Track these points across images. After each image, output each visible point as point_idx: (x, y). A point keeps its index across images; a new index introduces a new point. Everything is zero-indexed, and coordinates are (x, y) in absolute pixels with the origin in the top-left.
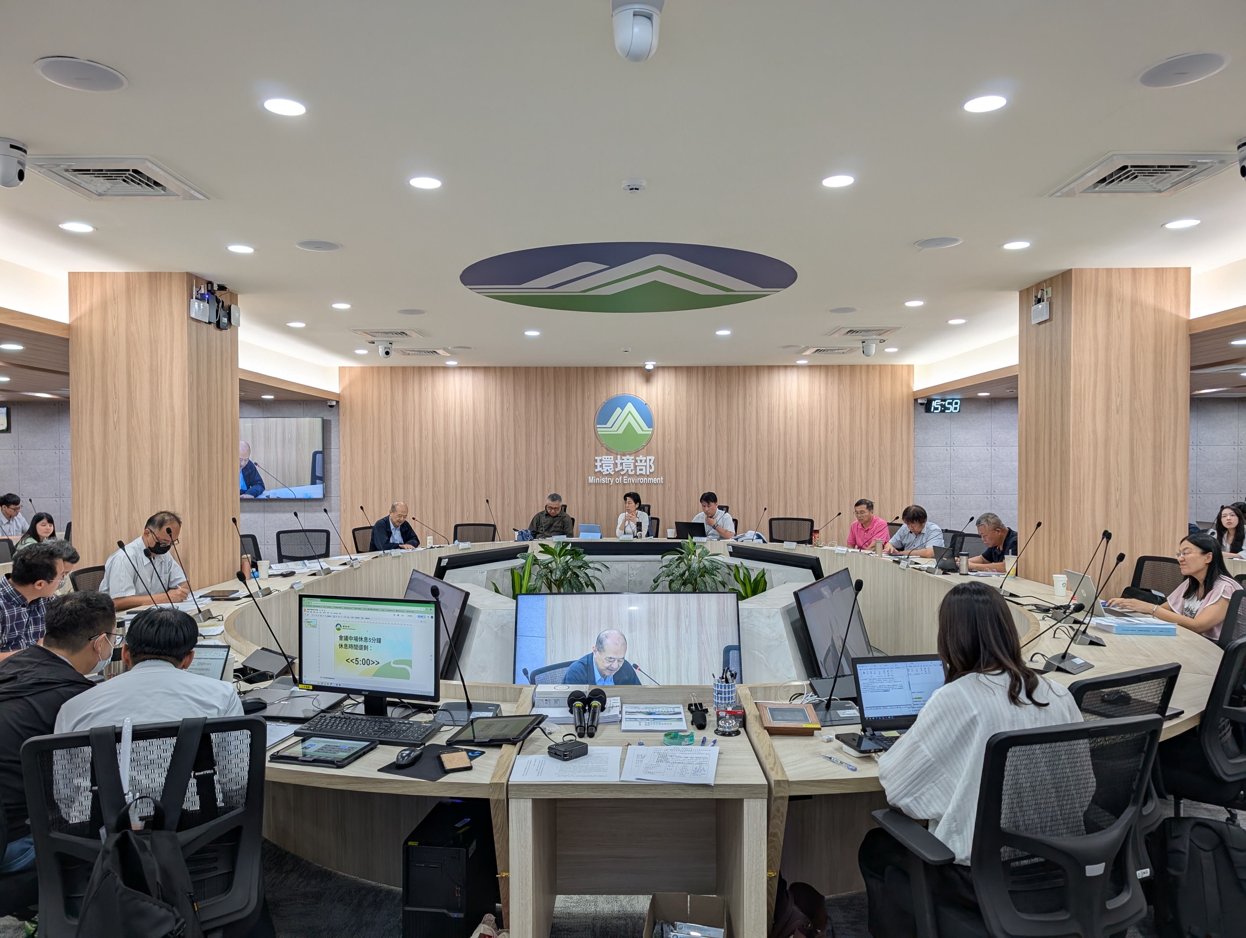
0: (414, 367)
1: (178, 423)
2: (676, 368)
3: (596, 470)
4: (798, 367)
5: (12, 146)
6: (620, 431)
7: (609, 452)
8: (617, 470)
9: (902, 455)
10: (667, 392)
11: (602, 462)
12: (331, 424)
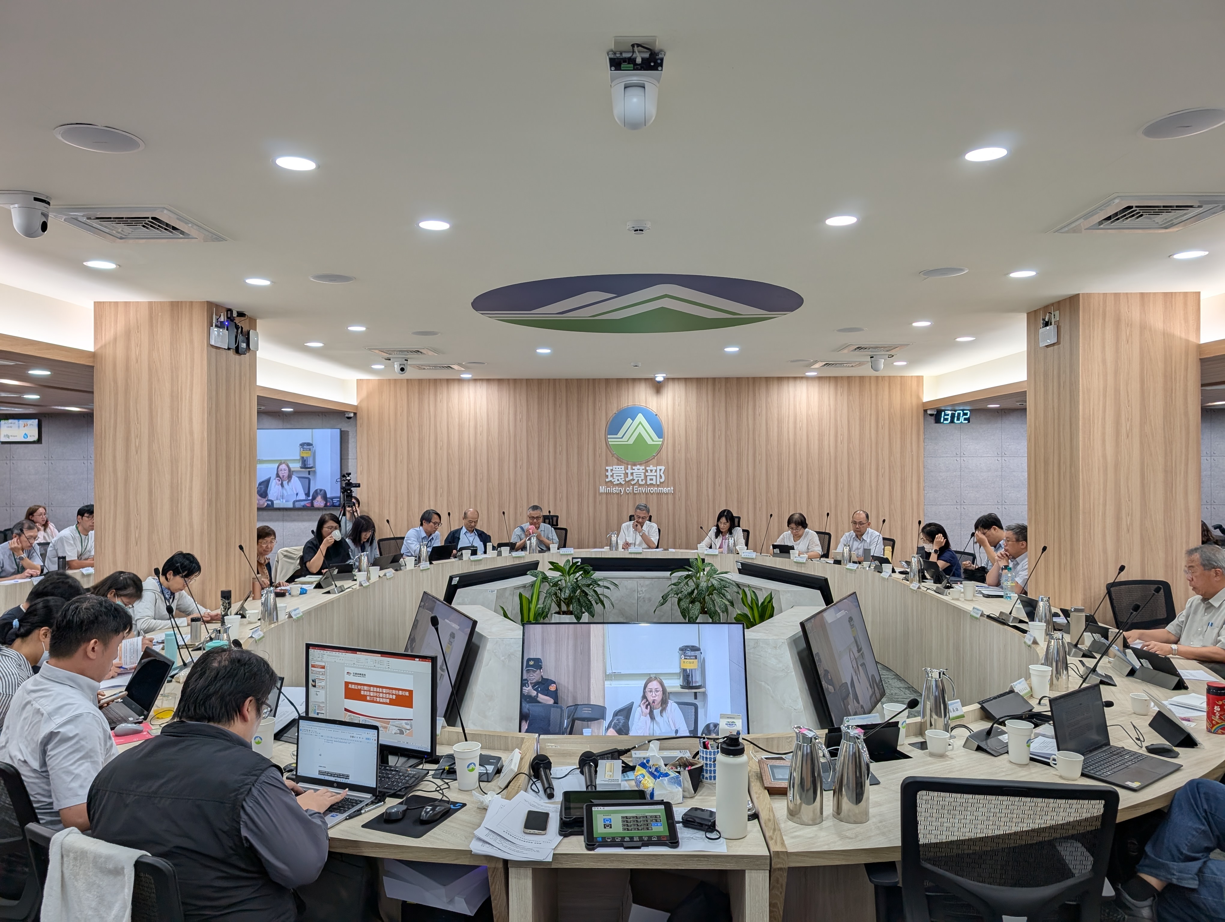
0: (429, 380)
1: (197, 447)
2: (686, 380)
3: (607, 480)
4: (808, 378)
5: (36, 199)
6: (631, 442)
7: (620, 462)
8: (627, 479)
9: (912, 465)
10: (677, 403)
11: (613, 472)
12: (348, 435)
